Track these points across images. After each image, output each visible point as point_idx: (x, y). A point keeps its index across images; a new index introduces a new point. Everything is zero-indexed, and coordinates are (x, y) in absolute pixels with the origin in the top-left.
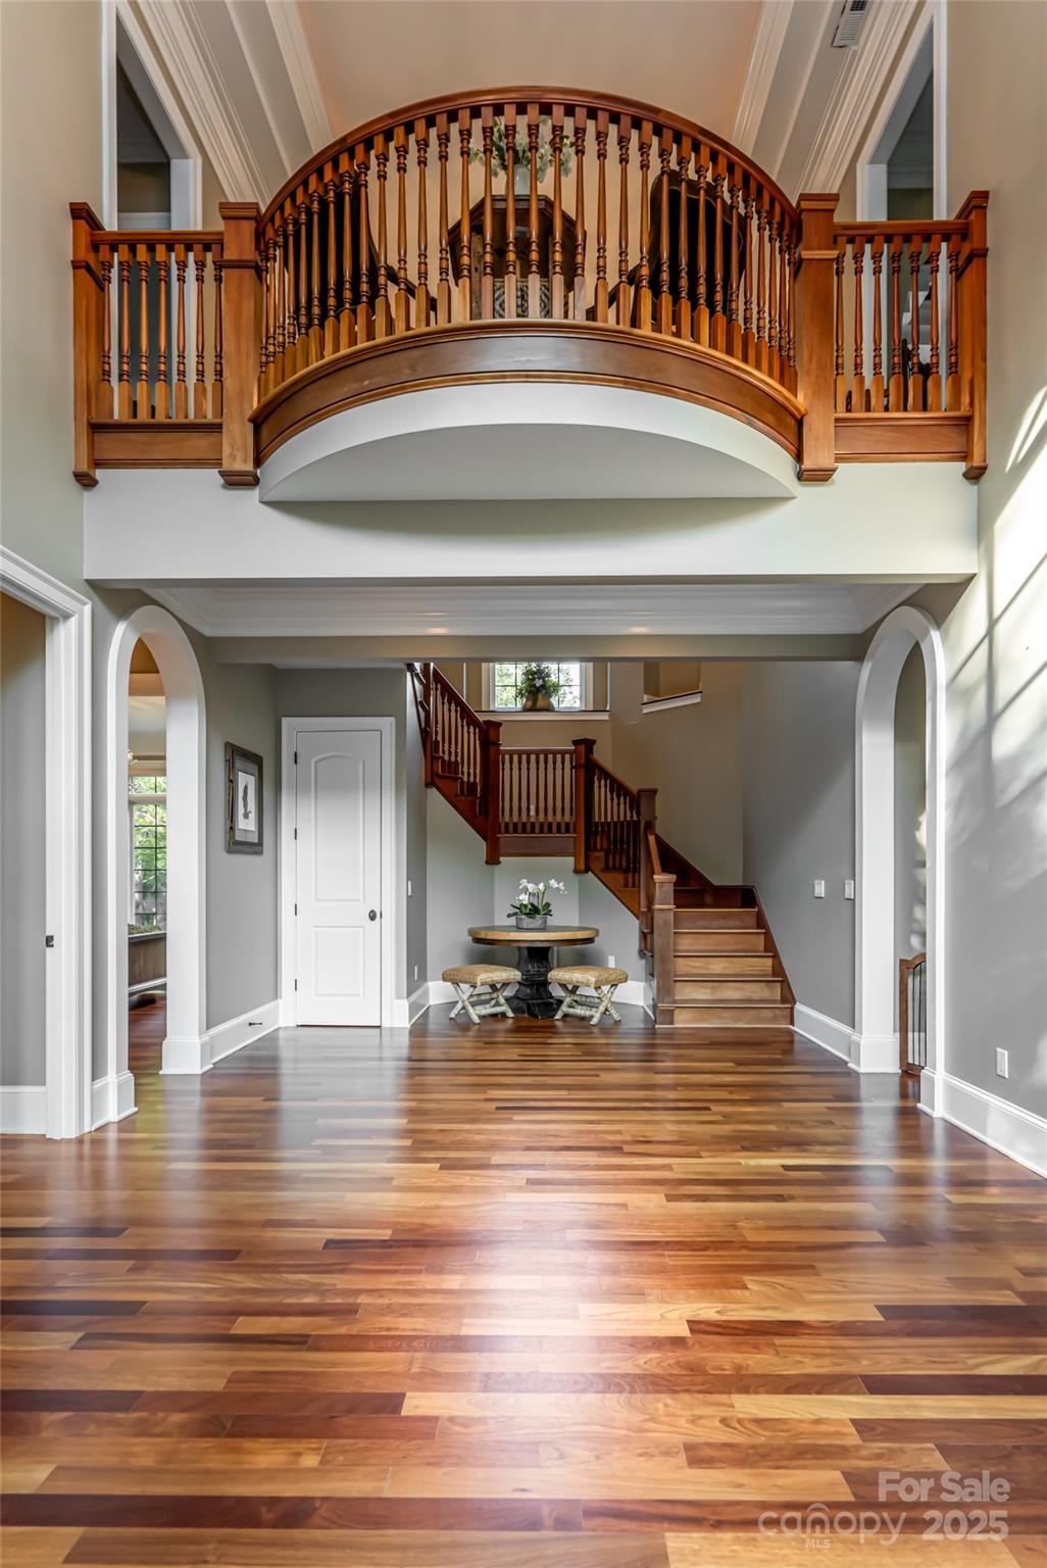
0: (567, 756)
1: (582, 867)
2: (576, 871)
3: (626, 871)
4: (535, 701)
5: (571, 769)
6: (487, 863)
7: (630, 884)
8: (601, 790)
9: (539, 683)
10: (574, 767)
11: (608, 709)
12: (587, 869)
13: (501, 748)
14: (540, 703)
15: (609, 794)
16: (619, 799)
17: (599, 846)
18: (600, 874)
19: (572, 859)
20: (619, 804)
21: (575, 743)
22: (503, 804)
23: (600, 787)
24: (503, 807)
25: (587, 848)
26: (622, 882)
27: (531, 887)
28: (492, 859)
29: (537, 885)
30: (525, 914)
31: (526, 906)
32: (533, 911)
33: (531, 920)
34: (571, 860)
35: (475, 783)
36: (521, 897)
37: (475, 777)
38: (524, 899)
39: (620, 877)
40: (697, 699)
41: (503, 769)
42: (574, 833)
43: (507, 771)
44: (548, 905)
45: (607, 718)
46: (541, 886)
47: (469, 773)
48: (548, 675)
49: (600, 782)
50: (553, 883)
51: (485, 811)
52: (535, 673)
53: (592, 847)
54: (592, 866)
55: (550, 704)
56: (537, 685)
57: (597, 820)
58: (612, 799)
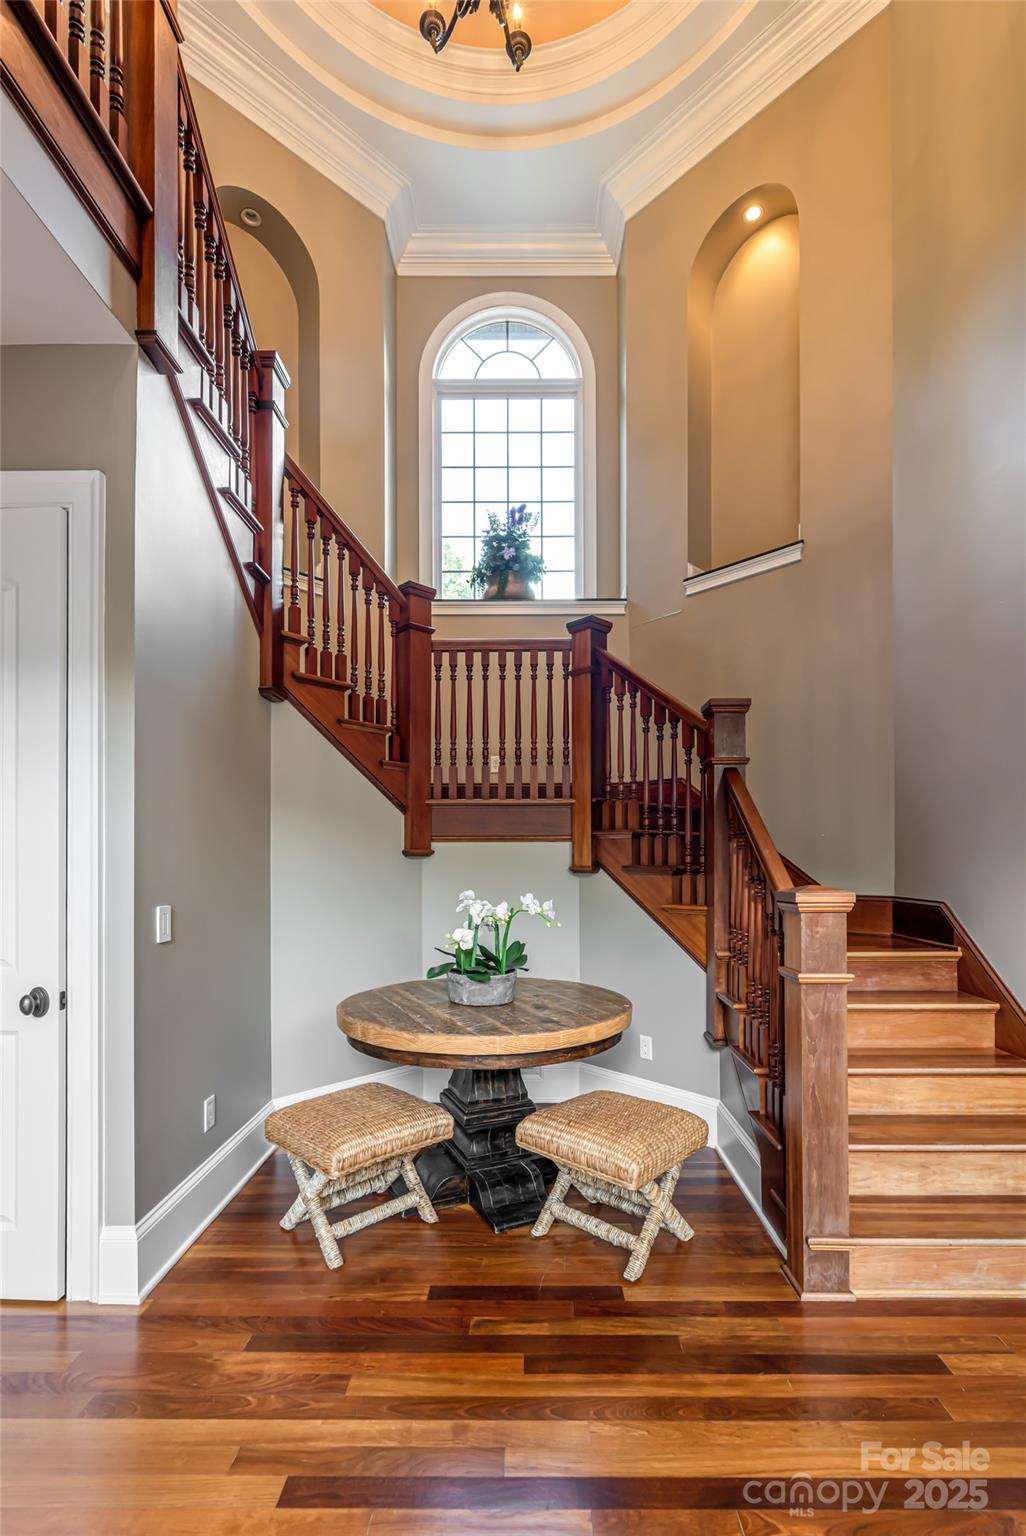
0: (558, 656)
1: (587, 861)
2: (575, 870)
3: (679, 872)
4: (503, 585)
5: (566, 678)
6: (406, 853)
7: (687, 896)
8: (622, 714)
9: (508, 553)
10: (572, 674)
11: (623, 596)
12: (597, 866)
13: (434, 637)
14: (511, 588)
15: (639, 720)
16: (660, 729)
17: (619, 822)
18: (624, 876)
19: (568, 845)
20: (660, 738)
21: (573, 628)
22: (438, 743)
23: (620, 708)
24: (438, 749)
25: (597, 825)
26: (668, 891)
27: (478, 910)
28: (417, 847)
29: (495, 905)
30: (468, 972)
31: (469, 953)
32: (484, 965)
33: (477, 987)
34: (564, 849)
35: (381, 701)
36: (457, 935)
37: (381, 689)
38: (464, 938)
39: (666, 884)
40: (794, 555)
41: (438, 679)
42: (571, 797)
43: (446, 682)
44: (519, 946)
45: (621, 610)
46: (502, 911)
47: (368, 680)
48: (525, 545)
49: (620, 700)
50: (529, 901)
51: (402, 754)
52: (504, 539)
53: (606, 822)
54: (605, 858)
55: (527, 589)
56: (507, 557)
57: (615, 779)
58: (646, 730)
